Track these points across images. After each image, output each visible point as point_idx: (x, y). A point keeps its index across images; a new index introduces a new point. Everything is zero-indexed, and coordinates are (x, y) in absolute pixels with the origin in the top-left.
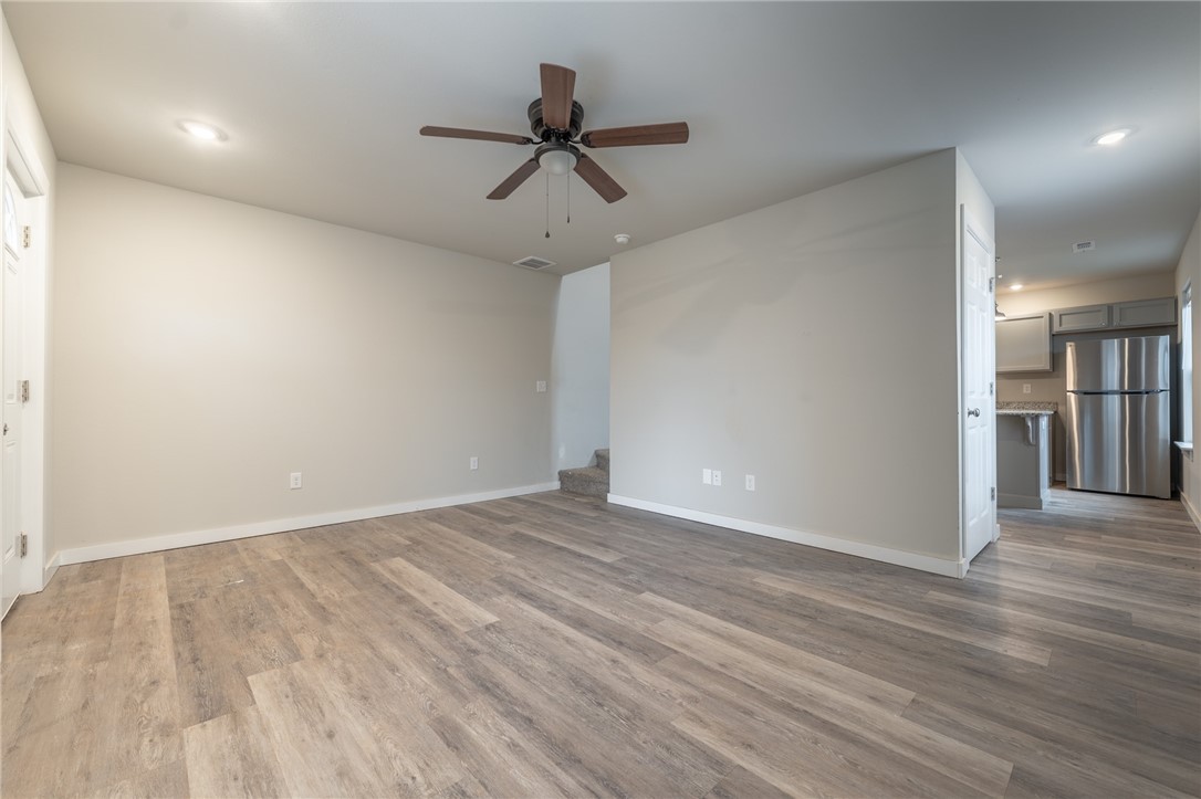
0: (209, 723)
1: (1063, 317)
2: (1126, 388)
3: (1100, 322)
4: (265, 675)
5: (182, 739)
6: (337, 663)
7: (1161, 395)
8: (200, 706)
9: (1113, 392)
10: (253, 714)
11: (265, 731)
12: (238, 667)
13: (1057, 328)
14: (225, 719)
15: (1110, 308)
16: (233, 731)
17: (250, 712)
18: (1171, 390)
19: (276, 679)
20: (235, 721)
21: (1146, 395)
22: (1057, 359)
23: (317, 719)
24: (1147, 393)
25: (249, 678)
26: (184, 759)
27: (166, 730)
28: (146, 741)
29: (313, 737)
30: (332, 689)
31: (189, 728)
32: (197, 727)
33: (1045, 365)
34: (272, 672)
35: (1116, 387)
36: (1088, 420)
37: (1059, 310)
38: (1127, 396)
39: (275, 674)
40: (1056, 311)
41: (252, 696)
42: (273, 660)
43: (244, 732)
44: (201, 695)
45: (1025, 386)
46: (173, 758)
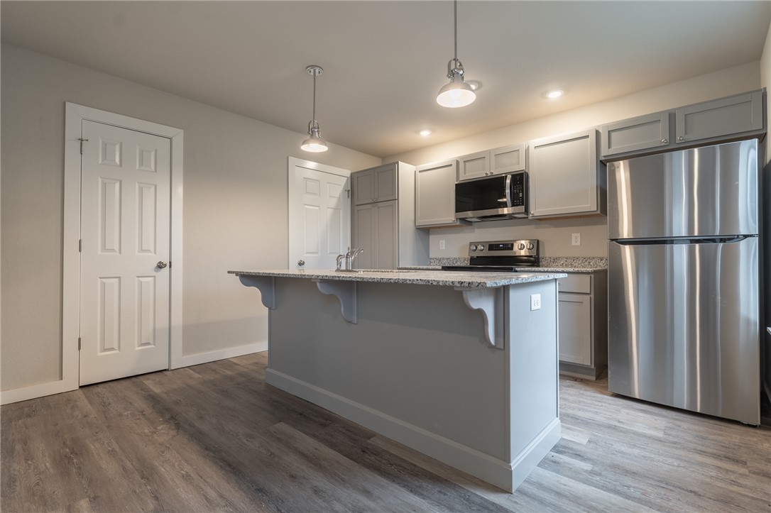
1: (613, 134)
2: (696, 234)
3: (659, 137)
7: (742, 245)
9: (680, 240)
13: (605, 152)
15: (672, 116)
18: (759, 235)
21: (721, 245)
22: (605, 195)
24: (722, 240)
33: (591, 205)
35: (683, 232)
36: (645, 281)
37: (607, 126)
38: (697, 246)
40: (604, 127)
45: (573, 235)
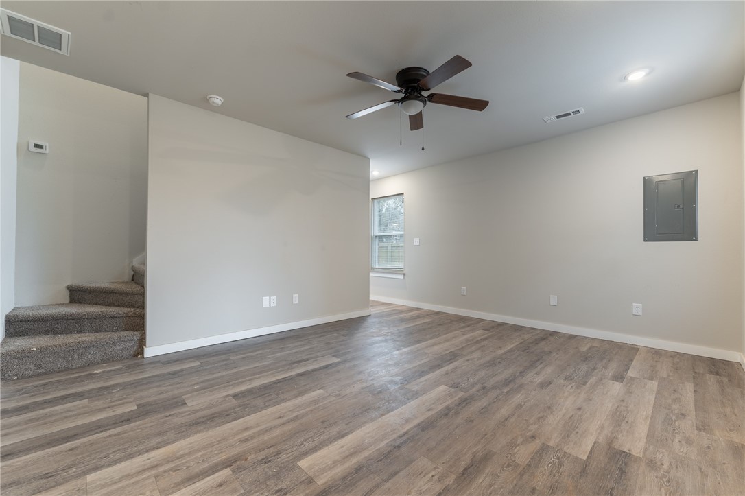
0: (626, 450)
4: (574, 452)
5: (644, 453)
6: (533, 428)
8: (626, 464)
10: (601, 438)
11: (602, 427)
12: (583, 473)
14: (616, 446)
16: (616, 437)
17: (601, 439)
19: (572, 445)
20: (612, 441)
23: (577, 416)
25: (584, 458)
26: (646, 443)
27: (652, 465)
28: (665, 466)
29: (586, 413)
30: (554, 421)
31: (638, 455)
32: (633, 453)
34: (568, 451)
39: (568, 448)
41: (593, 446)
42: (558, 458)
43: (612, 433)
44: (622, 472)
46: (651, 447)
